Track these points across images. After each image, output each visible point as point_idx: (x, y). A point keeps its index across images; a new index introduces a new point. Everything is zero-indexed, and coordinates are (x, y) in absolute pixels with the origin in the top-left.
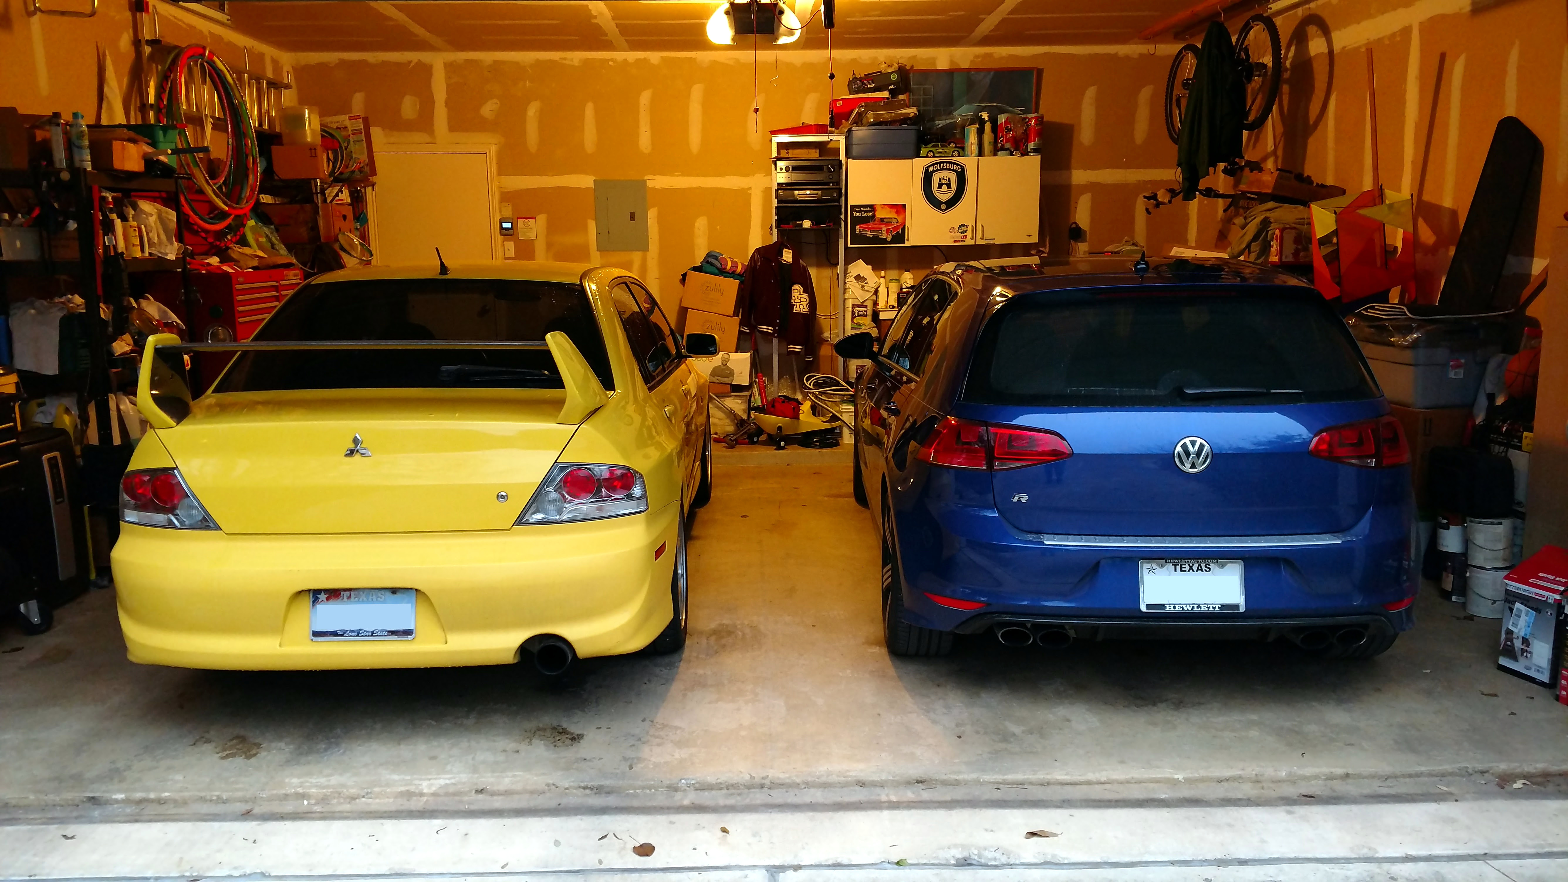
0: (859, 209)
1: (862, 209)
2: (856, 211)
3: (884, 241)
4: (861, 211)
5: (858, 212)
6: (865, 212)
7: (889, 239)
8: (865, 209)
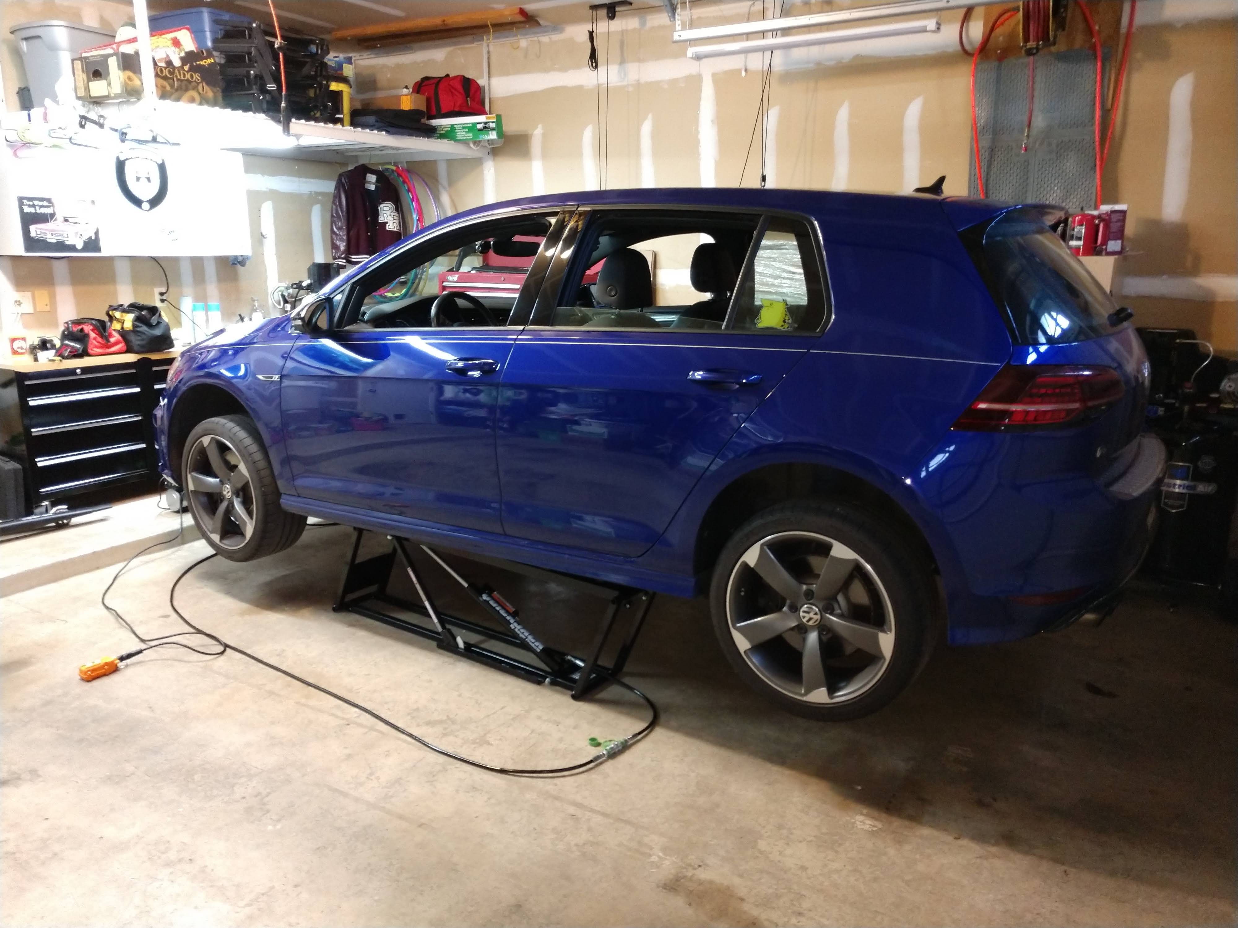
0: (31, 203)
1: (36, 203)
2: (26, 205)
3: (72, 248)
4: (34, 206)
5: (30, 206)
6: (41, 207)
7: (80, 246)
8: (41, 204)
